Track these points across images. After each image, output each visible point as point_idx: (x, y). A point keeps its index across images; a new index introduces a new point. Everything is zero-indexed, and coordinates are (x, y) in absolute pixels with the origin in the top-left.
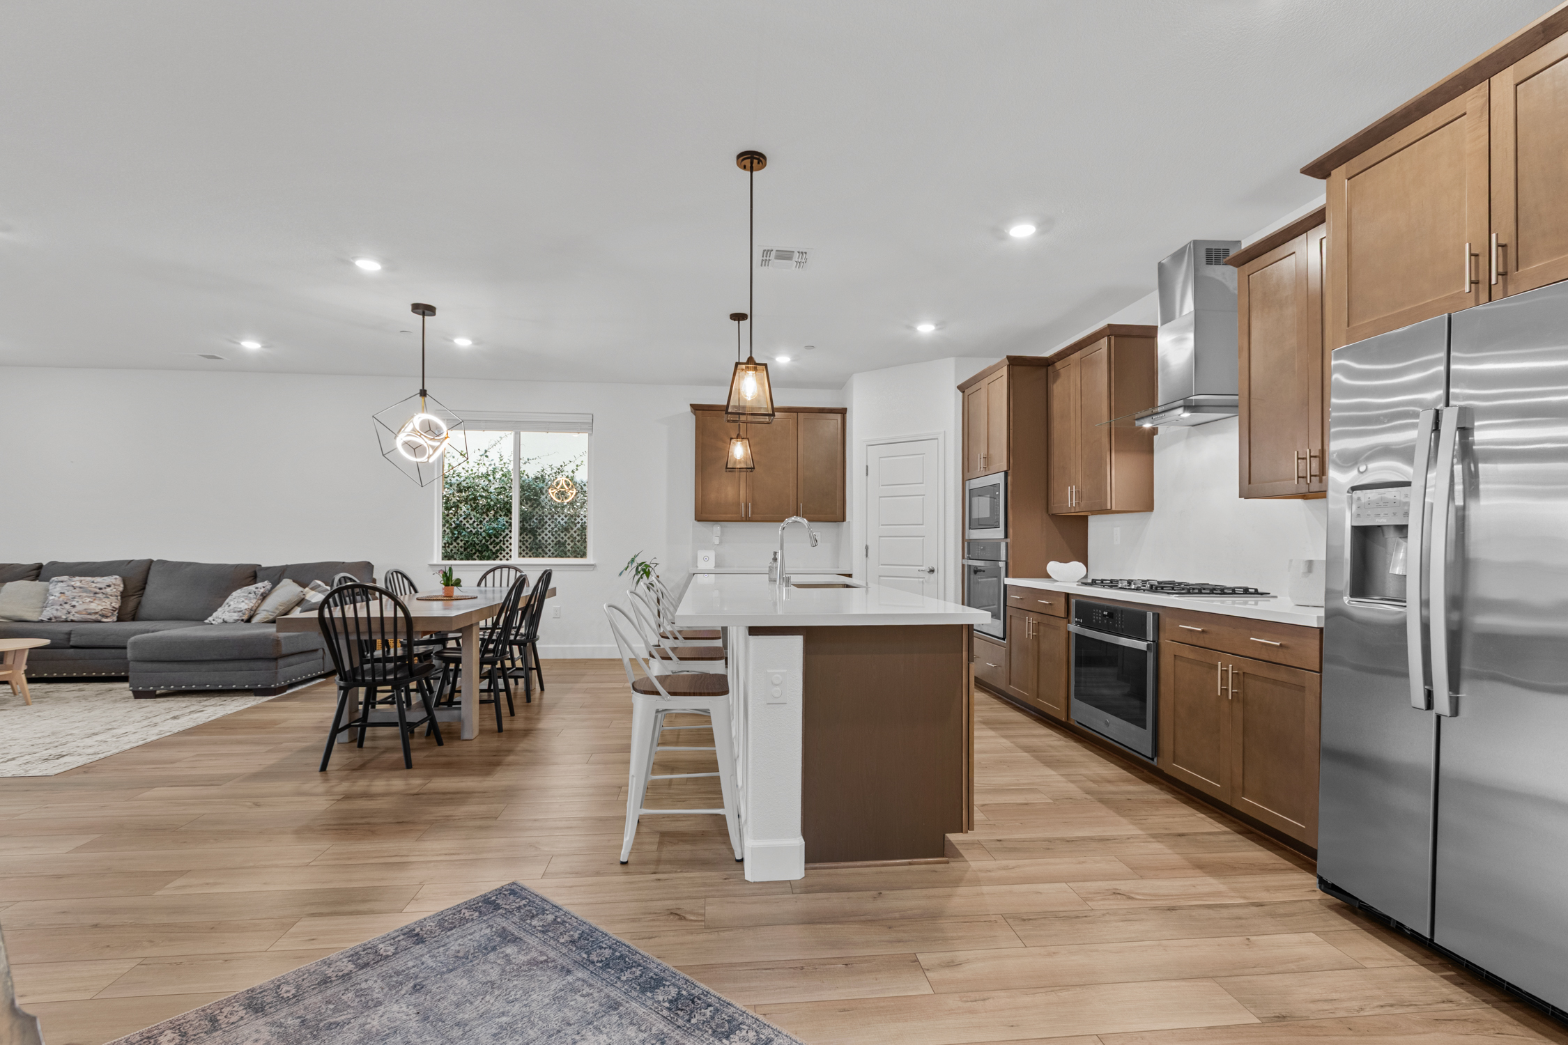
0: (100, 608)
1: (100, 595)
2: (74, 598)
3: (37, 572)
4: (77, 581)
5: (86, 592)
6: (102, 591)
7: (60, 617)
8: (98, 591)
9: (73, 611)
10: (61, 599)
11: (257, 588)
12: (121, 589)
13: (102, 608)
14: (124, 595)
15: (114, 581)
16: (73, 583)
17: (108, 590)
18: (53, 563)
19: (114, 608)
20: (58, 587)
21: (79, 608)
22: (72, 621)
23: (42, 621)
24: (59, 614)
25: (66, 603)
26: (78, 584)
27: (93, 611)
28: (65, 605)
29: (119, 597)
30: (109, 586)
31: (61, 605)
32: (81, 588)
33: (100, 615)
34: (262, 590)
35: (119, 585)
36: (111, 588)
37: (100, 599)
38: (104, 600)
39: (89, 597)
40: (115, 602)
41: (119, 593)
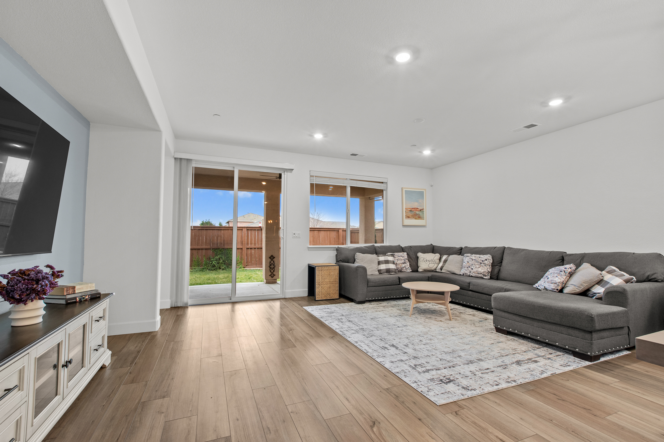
1: (482, 264)
2: (472, 265)
3: (460, 251)
4: (474, 256)
5: (477, 262)
6: (483, 262)
7: (467, 274)
8: (482, 262)
9: (472, 271)
10: (467, 265)
11: (565, 268)
12: (491, 262)
13: (483, 271)
14: (493, 265)
15: (488, 257)
16: (472, 257)
17: (486, 262)
18: (466, 247)
20: (468, 258)
21: (475, 270)
22: (472, 276)
23: (460, 275)
24: (467, 272)
25: (469, 267)
26: (474, 258)
27: (480, 272)
28: (469, 268)
29: (491, 266)
30: (486, 260)
31: (467, 268)
32: (475, 260)
33: (483, 275)
34: (569, 270)
35: (490, 260)
36: (487, 261)
37: (483, 267)
38: (484, 267)
39: (478, 265)
40: (489, 269)
41: (491, 264)
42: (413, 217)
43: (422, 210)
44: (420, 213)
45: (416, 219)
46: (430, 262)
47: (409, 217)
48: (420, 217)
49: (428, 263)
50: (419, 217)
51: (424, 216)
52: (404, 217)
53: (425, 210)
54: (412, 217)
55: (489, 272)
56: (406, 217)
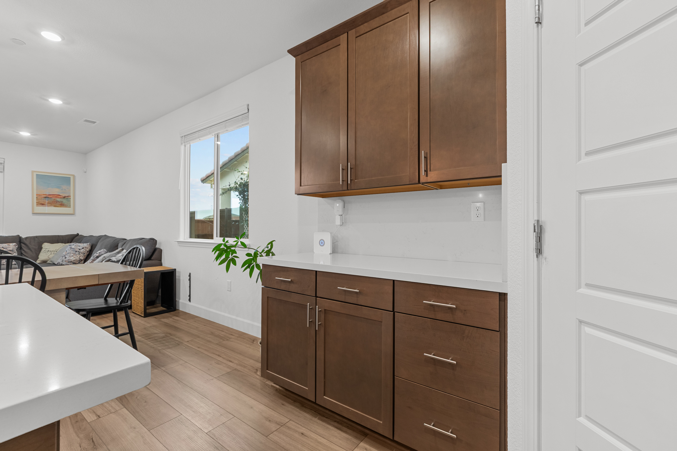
0: (74, 259)
1: (77, 253)
2: (68, 254)
4: (76, 245)
5: (73, 251)
6: (79, 250)
12: (88, 250)
15: (86, 246)
19: (80, 259)
24: (60, 261)
26: (74, 247)
27: (70, 261)
29: (86, 254)
30: (83, 248)
32: (73, 249)
35: (87, 248)
36: (83, 249)
38: (77, 255)
39: (73, 253)
40: (82, 257)
41: (86, 252)
42: (50, 204)
43: (67, 198)
44: (64, 201)
45: (55, 206)
46: (53, 253)
47: (43, 204)
48: (63, 205)
49: (50, 254)
50: (61, 205)
51: (70, 204)
52: (35, 204)
53: (72, 198)
54: (48, 204)
55: (80, 260)
56: (37, 205)
